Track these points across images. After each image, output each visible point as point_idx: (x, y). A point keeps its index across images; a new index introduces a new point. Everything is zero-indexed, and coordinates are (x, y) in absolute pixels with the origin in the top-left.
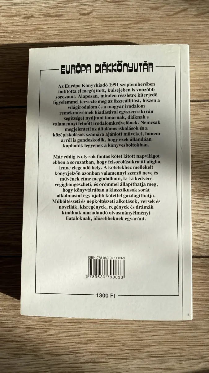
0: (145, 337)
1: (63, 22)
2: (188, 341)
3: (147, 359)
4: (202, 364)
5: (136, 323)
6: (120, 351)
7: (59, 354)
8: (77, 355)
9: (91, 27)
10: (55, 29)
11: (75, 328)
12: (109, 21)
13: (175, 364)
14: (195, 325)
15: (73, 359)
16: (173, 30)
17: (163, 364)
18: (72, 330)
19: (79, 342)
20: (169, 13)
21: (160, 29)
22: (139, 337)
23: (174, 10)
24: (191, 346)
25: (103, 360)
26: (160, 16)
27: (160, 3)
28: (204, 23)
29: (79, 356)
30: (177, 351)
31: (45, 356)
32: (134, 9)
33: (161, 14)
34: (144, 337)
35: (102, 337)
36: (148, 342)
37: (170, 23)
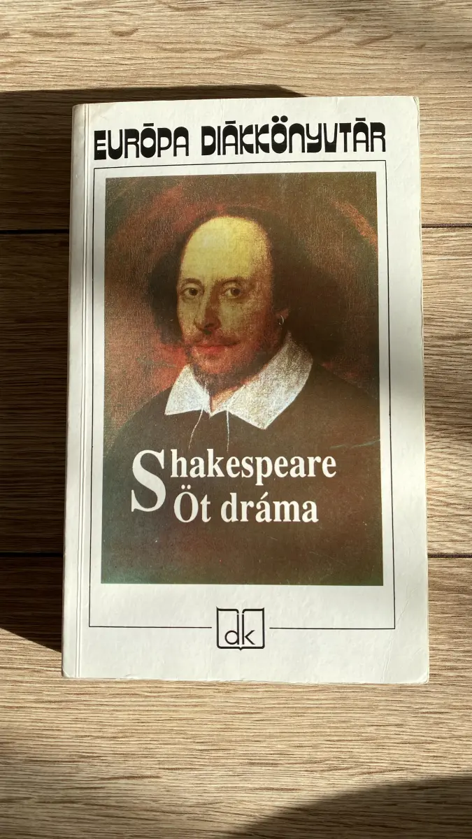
0: (241, 724)
1: (73, 50)
2: (328, 730)
3: (242, 770)
4: (356, 778)
5: (221, 694)
6: (187, 753)
7: (56, 761)
8: (95, 762)
9: (133, 62)
10: (57, 64)
11: (94, 705)
12: (172, 50)
13: (300, 779)
14: (344, 699)
15: (86, 772)
16: (310, 73)
17: (275, 780)
18: (85, 709)
19: (100, 734)
20: (302, 36)
21: (282, 71)
22: (227, 723)
23: (312, 31)
24: (333, 741)
25: (148, 773)
26: (284, 42)
27: (284, 15)
28: (376, 61)
29: (98, 764)
30: (306, 753)
31: (25, 766)
32: (227, 25)
33: (286, 39)
34: (237, 724)
35: (148, 724)
36: (245, 734)
37: (303, 59)
